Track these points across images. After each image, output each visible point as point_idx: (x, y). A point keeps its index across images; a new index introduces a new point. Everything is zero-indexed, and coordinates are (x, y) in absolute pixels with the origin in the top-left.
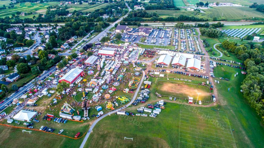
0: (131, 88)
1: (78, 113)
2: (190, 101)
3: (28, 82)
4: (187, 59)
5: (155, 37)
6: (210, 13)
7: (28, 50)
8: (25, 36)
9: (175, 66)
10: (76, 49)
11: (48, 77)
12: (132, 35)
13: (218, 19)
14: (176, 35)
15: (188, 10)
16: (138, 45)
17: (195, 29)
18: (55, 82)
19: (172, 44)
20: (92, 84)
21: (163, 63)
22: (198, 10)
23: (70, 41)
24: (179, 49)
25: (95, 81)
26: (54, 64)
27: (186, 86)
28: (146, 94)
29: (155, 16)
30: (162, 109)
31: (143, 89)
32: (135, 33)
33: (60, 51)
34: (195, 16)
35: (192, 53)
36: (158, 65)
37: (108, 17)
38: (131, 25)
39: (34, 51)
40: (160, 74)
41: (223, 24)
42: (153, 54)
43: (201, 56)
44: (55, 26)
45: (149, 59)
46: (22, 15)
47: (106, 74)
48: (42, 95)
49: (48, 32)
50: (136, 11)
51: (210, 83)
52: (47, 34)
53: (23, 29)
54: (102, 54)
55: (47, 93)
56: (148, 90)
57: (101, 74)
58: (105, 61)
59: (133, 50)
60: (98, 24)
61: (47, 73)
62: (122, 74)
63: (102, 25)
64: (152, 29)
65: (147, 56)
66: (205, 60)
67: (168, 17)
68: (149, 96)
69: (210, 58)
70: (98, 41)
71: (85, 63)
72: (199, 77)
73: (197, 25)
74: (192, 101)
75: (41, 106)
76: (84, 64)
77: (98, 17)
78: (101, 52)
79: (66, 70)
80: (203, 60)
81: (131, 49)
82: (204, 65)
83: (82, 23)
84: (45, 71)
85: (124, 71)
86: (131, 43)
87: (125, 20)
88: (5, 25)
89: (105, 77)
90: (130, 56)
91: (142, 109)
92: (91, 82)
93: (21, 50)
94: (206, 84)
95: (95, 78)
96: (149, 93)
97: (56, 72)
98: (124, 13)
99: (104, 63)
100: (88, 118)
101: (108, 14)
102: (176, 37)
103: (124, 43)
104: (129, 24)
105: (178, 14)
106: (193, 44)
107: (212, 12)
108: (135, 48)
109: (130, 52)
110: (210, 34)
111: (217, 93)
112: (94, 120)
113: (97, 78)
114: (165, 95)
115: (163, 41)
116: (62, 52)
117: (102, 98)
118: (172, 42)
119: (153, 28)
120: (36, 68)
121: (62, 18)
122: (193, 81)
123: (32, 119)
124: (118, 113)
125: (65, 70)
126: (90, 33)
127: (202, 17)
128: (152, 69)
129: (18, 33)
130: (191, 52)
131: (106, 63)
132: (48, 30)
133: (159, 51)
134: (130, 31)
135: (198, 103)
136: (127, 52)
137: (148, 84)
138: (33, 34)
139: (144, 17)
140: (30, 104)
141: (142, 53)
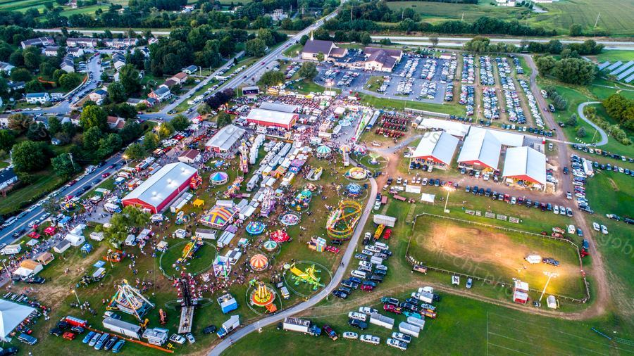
0: (334, 235)
1: (163, 318)
2: (518, 295)
3: (35, 201)
4: (503, 146)
5: (409, 75)
6: (561, 12)
7: (63, 100)
8: (61, 61)
9: (468, 169)
10: (190, 102)
11: (96, 188)
12: (345, 68)
13: (583, 32)
14: (468, 73)
15: (499, 5)
16: (360, 98)
17: (522, 58)
18: (110, 205)
19: (455, 99)
20: (218, 217)
21: (432, 157)
22: (527, 5)
23: (177, 80)
24: (478, 116)
25: (226, 208)
26: (118, 148)
27: (502, 238)
28: (376, 260)
29: (411, 17)
30: (426, 318)
31: (369, 242)
32: (355, 63)
33: (143, 108)
34: (520, 21)
35: (517, 128)
36: (416, 162)
37: (286, 16)
38: (346, 40)
39: (77, 106)
40: (423, 194)
41: (602, 46)
42: (403, 129)
43: (544, 139)
44: (144, 38)
45: (390, 143)
46: (71, 6)
47: (262, 185)
48: (68, 246)
49: (125, 52)
50: (359, 4)
51: (577, 232)
52: (121, 57)
53: (64, 43)
54: (257, 123)
55: (83, 240)
56: (384, 245)
57: (248, 186)
58: (264, 142)
59: (347, 112)
60: (257, 35)
61: (96, 172)
62: (310, 187)
63: (268, 37)
64: (402, 54)
65: (386, 132)
66: (557, 154)
67: (447, 23)
68: (386, 268)
69: (573, 147)
70: (252, 83)
71: (207, 147)
72: (544, 208)
73: (527, 46)
74: (524, 297)
75: (56, 285)
76: (203, 150)
77: (259, 17)
78: (256, 114)
79: (150, 168)
80: (549, 153)
81: (339, 110)
82: (555, 168)
83: (214, 32)
84: (91, 167)
85: (316, 177)
86: (341, 93)
87: (329, 26)
88: (19, 31)
89: (260, 196)
90: (336, 131)
91: (364, 316)
92: (214, 211)
93: (44, 99)
94: (566, 236)
95: (227, 199)
96: (387, 257)
97: (121, 173)
98: (328, 7)
99: (261, 148)
100: (190, 337)
101: (286, 9)
102: (469, 78)
103: (322, 90)
104: (340, 39)
105: (473, 14)
106: (517, 100)
107: (565, 12)
108: (351, 107)
109: (339, 117)
110: (566, 73)
111: (605, 268)
112: (208, 345)
113: (236, 198)
114: (437, 266)
115: (432, 90)
116: (150, 112)
117: (243, 267)
118: (456, 93)
119: (404, 52)
120: (66, 157)
121: (166, 17)
122: (523, 221)
123: (17, 331)
124: (287, 326)
125: (148, 166)
126: (232, 60)
127: (538, 24)
128: (398, 173)
129: (48, 53)
130: (514, 126)
131: (266, 149)
132: (126, 46)
133: (419, 118)
134: (340, 56)
135: (544, 303)
136: (328, 119)
137: (386, 223)
138: (85, 58)
139: (379, 20)
140: (24, 277)
141: (372, 123)
